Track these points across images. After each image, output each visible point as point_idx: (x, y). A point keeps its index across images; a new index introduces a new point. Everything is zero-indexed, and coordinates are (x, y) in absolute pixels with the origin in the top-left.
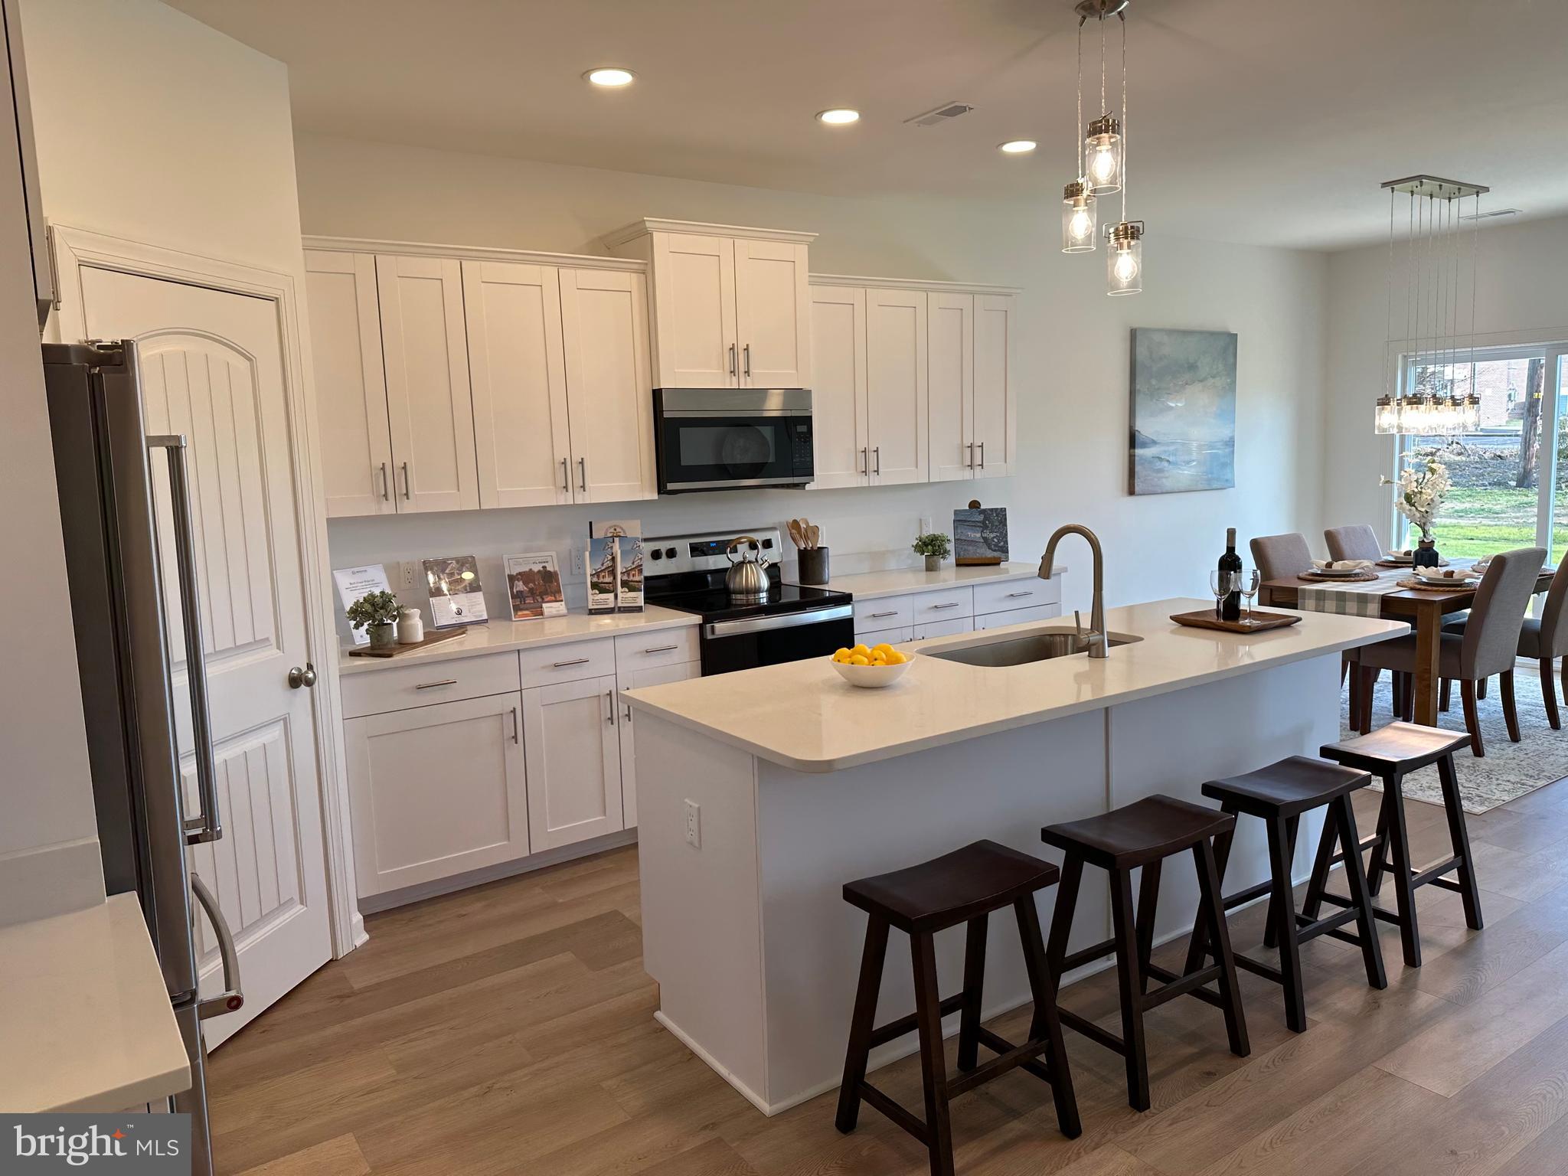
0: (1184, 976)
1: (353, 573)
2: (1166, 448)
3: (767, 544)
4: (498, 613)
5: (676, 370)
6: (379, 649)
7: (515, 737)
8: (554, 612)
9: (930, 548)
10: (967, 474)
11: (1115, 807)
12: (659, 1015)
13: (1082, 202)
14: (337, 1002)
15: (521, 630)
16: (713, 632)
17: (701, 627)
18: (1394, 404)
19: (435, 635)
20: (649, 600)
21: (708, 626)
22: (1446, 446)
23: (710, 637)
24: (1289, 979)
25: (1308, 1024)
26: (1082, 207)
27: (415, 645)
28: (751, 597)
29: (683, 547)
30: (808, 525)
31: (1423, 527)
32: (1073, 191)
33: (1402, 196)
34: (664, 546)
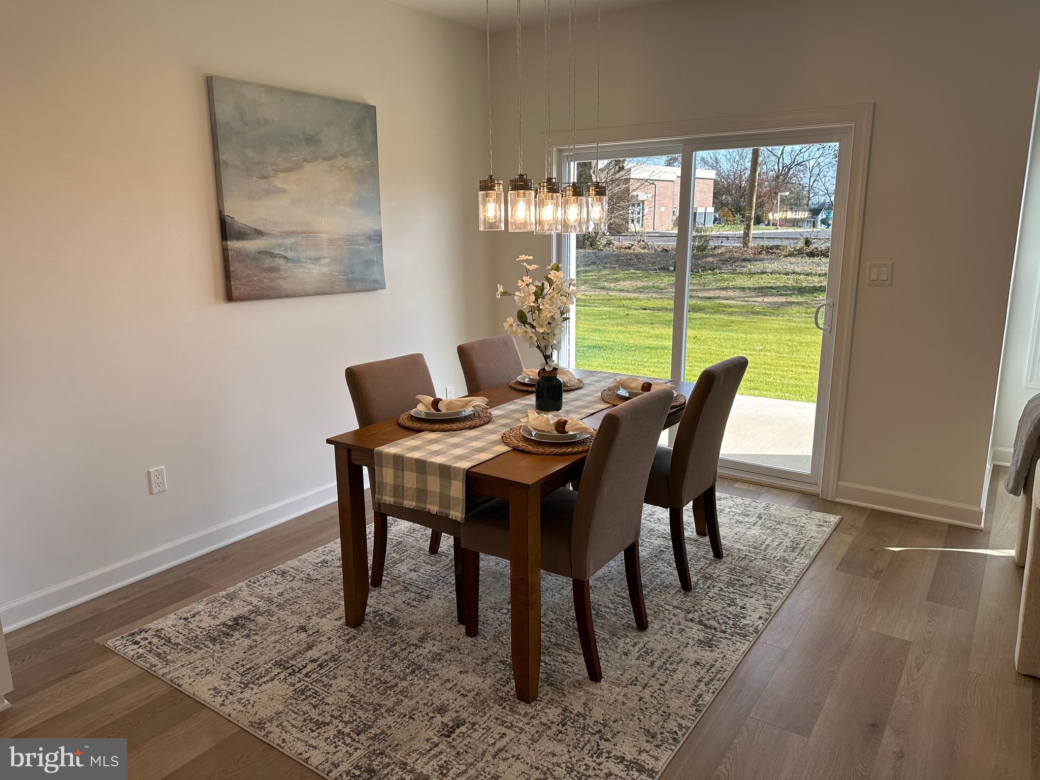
18: (499, 189)
22: (637, 243)
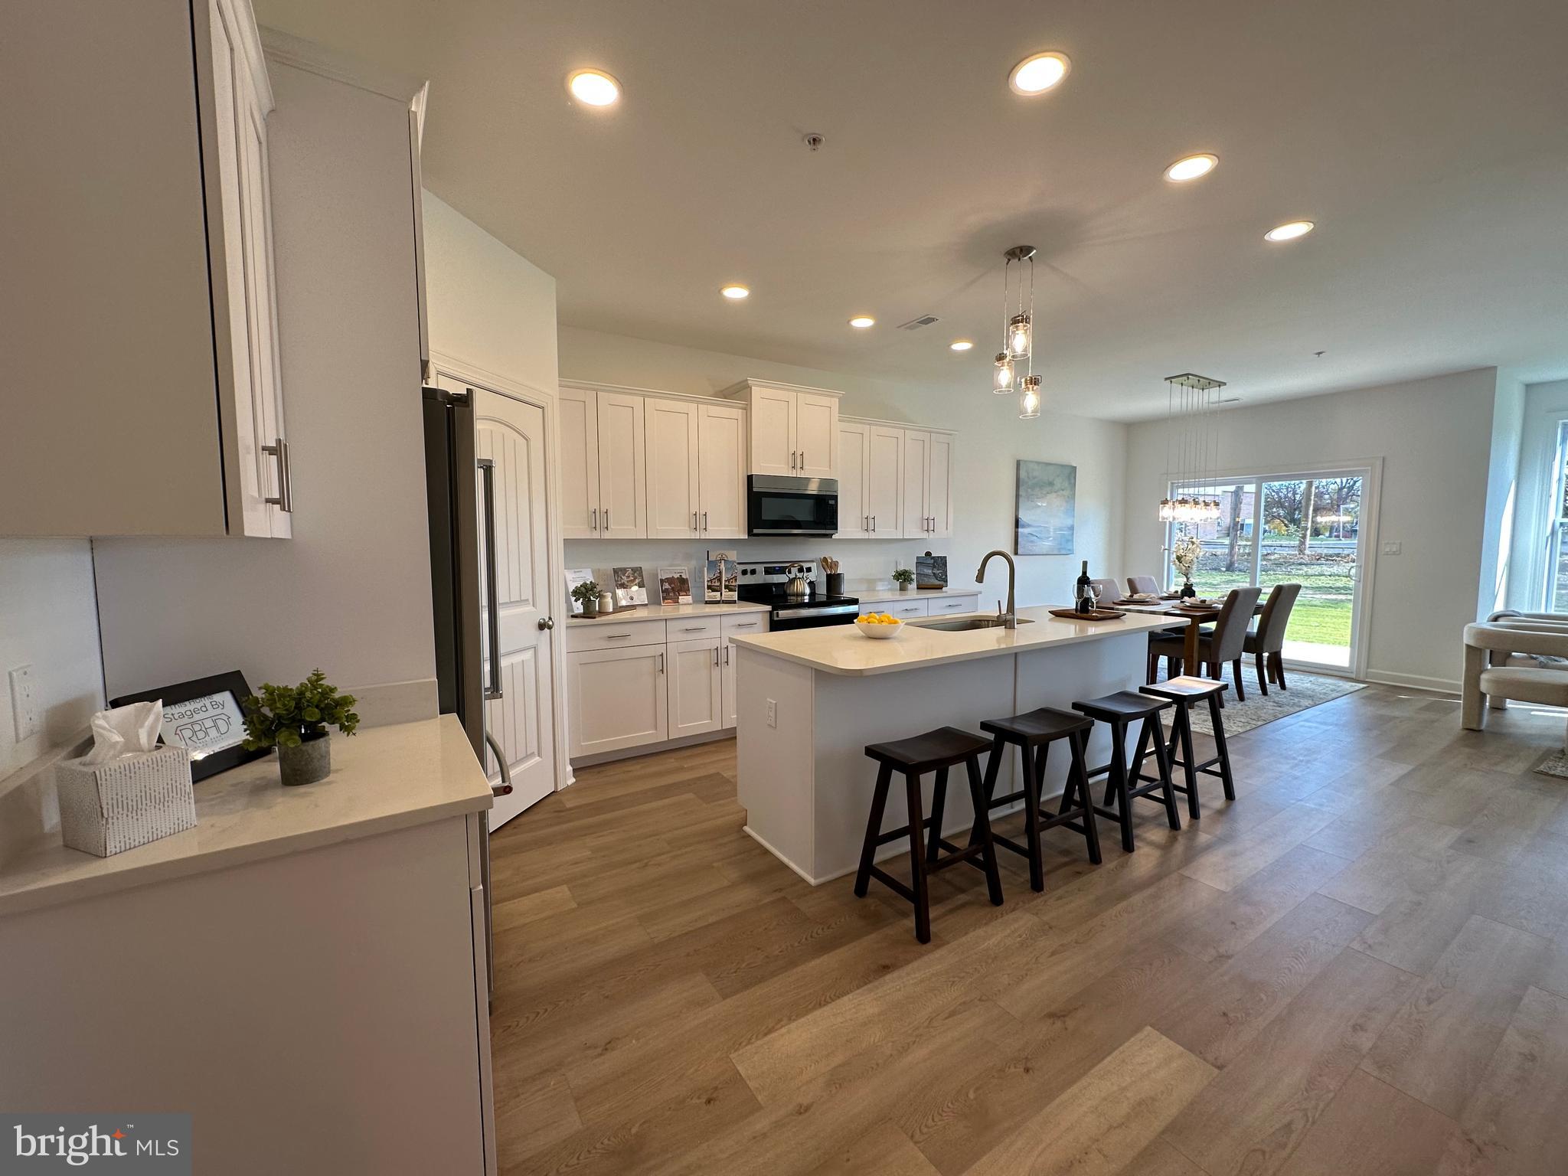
0: (1059, 814)
1: (575, 572)
2: (1036, 529)
3: (809, 570)
4: (654, 601)
5: (762, 464)
6: (588, 614)
7: (662, 670)
8: (685, 601)
9: (903, 577)
10: (925, 535)
11: (1019, 713)
12: (746, 828)
13: (1006, 364)
14: (556, 814)
15: (666, 609)
16: (778, 616)
17: (771, 613)
18: (1170, 504)
19: (618, 609)
20: (740, 598)
21: (775, 612)
23: (776, 619)
24: (1125, 820)
25: (1135, 848)
26: (1005, 367)
27: (608, 614)
28: (799, 599)
29: (760, 568)
30: (832, 559)
31: (1186, 575)
32: (1001, 357)
33: (1176, 386)
34: (749, 568)
